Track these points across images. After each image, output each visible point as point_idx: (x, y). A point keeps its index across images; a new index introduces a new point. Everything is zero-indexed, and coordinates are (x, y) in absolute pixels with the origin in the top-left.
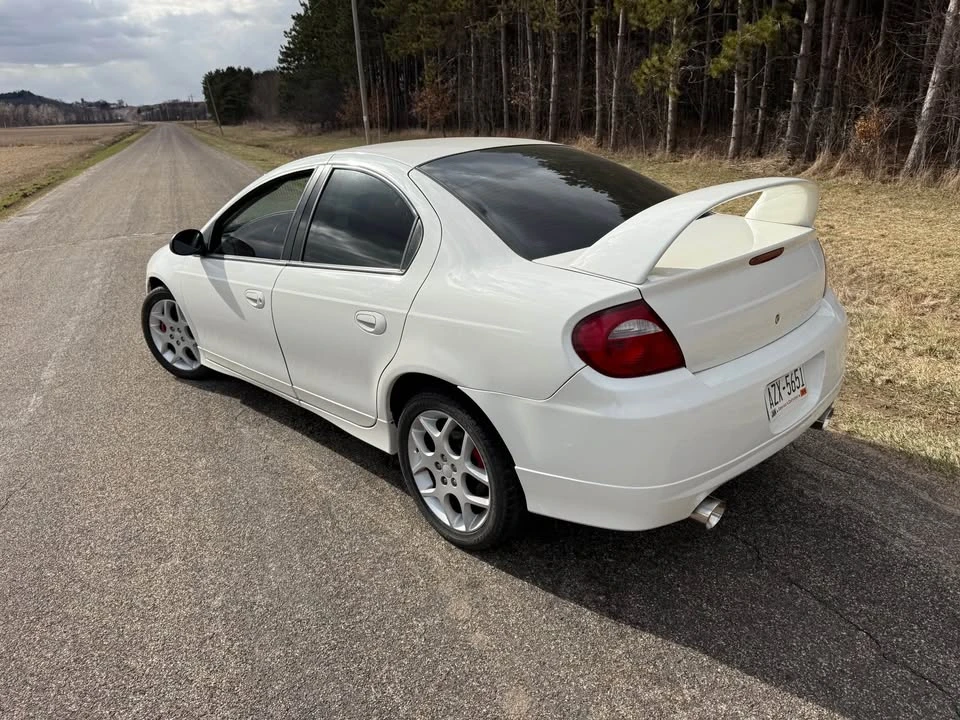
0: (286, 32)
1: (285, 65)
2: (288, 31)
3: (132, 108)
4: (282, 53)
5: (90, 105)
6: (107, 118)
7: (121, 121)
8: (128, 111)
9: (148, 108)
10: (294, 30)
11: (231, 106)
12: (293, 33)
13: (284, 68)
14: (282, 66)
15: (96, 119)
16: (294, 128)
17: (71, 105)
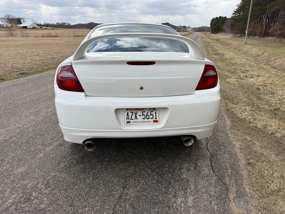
0: (237, 5)
1: (234, 15)
2: (238, 4)
3: (192, 28)
4: (234, 11)
5: (182, 27)
6: (184, 31)
7: (188, 31)
8: (190, 29)
9: (196, 28)
10: (240, 4)
11: (217, 28)
12: (240, 5)
13: (233, 16)
14: (233, 15)
15: (182, 31)
16: (232, 36)
17: (177, 27)
